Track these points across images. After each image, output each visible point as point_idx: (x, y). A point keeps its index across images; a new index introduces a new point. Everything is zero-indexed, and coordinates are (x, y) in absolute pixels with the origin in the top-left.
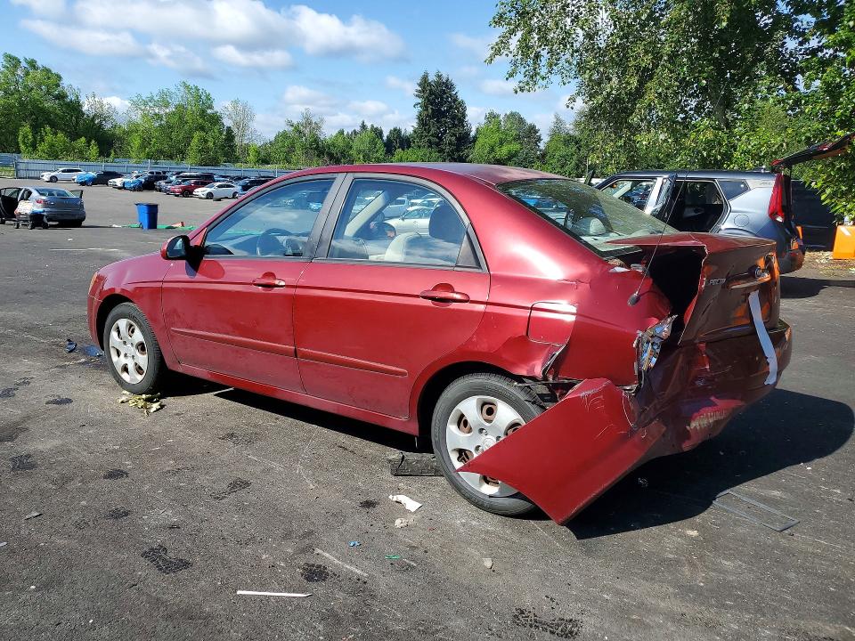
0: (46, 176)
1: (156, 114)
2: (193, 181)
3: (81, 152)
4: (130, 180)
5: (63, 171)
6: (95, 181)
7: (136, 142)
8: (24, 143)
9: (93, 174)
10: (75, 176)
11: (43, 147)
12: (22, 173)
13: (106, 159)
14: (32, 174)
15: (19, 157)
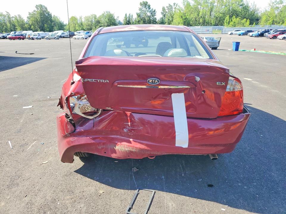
0: (230, 33)
1: (276, 7)
2: (278, 33)
3: (243, 24)
4: (255, 33)
5: (235, 31)
6: (244, 34)
7: (264, 19)
8: (226, 22)
9: (244, 32)
10: (238, 32)
11: (231, 23)
12: (223, 32)
13: (252, 26)
14: (226, 32)
15: (223, 27)
